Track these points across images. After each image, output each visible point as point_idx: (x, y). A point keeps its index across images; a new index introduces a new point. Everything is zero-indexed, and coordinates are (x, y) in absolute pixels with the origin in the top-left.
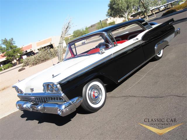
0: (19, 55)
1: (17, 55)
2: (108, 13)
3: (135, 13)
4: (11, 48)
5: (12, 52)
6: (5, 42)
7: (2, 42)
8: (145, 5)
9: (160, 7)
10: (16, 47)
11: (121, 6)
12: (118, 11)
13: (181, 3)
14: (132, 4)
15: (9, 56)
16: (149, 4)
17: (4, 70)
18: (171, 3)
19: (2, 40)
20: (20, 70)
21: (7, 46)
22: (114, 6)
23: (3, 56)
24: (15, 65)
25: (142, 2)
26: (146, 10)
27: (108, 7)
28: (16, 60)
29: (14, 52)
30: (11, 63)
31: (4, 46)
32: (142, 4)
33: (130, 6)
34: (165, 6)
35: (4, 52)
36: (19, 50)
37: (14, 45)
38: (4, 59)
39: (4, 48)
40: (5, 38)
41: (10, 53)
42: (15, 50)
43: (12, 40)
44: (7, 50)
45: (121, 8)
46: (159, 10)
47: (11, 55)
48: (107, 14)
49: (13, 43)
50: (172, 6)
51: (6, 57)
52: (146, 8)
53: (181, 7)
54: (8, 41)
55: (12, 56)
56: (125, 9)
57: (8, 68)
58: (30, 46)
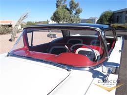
2: (52, 18)
11: (60, 16)
27: (53, 14)
33: (65, 18)
56: (62, 19)
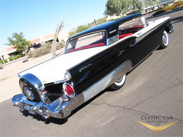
0: (27, 47)
1: (26, 47)
3: (130, 13)
4: (21, 41)
5: (21, 45)
6: (16, 35)
7: (13, 36)
8: (139, 6)
9: (154, 7)
10: (25, 40)
11: (116, 6)
12: (114, 11)
13: (170, 5)
14: (127, 4)
15: (19, 48)
16: (142, 5)
17: (15, 59)
18: (164, 4)
19: (13, 33)
20: (24, 62)
21: (17, 39)
22: (110, 6)
23: (14, 48)
24: (24, 55)
25: (136, 3)
26: (139, 10)
27: (106, 6)
28: (24, 51)
29: (23, 44)
30: (20, 54)
31: (14, 39)
32: (136, 4)
33: (125, 6)
34: (158, 6)
35: (15, 44)
36: (27, 43)
37: (23, 38)
38: (15, 50)
39: (15, 41)
40: (16, 33)
41: (19, 45)
42: (24, 43)
43: (22, 34)
44: (17, 42)
45: (116, 8)
46: (153, 10)
47: (20, 47)
48: (104, 12)
49: (22, 36)
50: (164, 6)
51: (16, 49)
52: (139, 8)
53: (169, 9)
54: (18, 34)
55: (22, 48)
56: (121, 8)
57: (18, 58)
58: (39, 39)
